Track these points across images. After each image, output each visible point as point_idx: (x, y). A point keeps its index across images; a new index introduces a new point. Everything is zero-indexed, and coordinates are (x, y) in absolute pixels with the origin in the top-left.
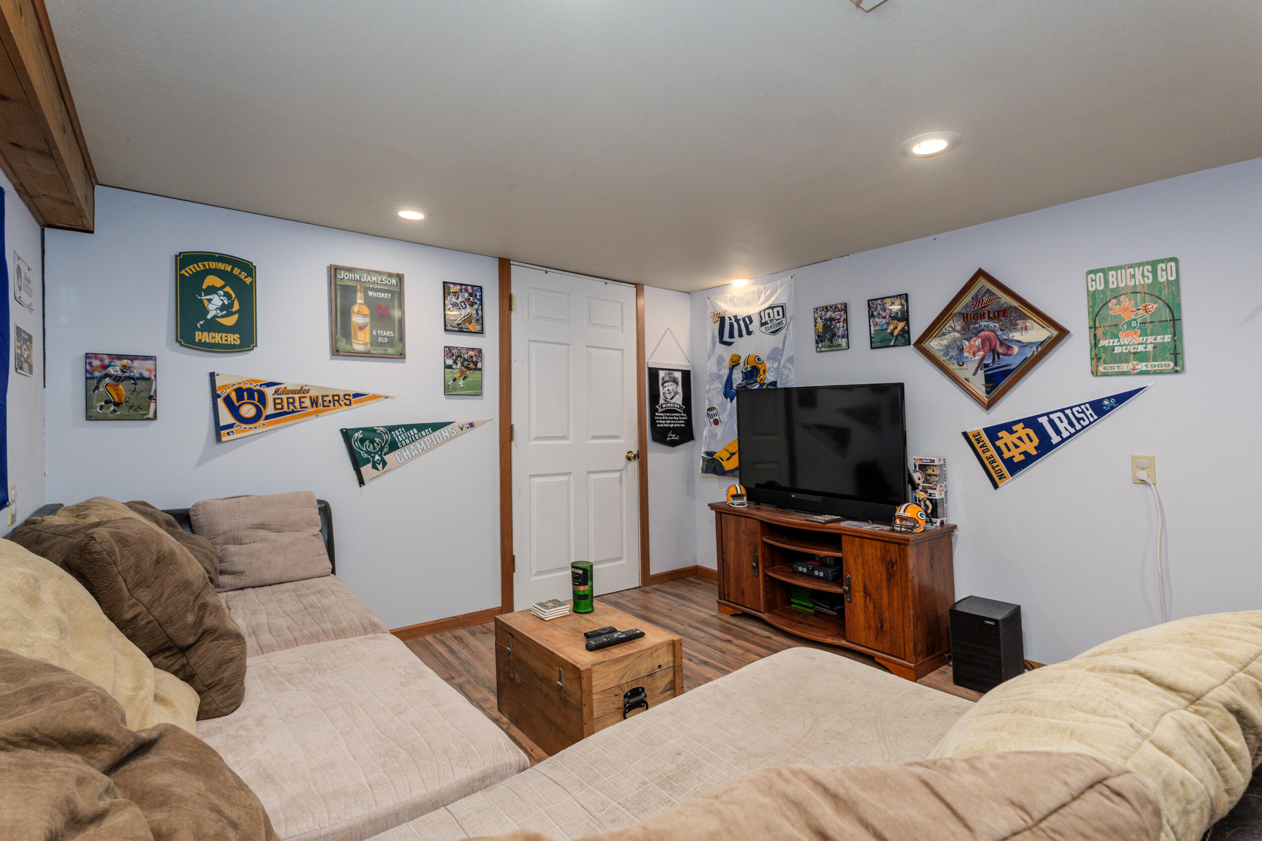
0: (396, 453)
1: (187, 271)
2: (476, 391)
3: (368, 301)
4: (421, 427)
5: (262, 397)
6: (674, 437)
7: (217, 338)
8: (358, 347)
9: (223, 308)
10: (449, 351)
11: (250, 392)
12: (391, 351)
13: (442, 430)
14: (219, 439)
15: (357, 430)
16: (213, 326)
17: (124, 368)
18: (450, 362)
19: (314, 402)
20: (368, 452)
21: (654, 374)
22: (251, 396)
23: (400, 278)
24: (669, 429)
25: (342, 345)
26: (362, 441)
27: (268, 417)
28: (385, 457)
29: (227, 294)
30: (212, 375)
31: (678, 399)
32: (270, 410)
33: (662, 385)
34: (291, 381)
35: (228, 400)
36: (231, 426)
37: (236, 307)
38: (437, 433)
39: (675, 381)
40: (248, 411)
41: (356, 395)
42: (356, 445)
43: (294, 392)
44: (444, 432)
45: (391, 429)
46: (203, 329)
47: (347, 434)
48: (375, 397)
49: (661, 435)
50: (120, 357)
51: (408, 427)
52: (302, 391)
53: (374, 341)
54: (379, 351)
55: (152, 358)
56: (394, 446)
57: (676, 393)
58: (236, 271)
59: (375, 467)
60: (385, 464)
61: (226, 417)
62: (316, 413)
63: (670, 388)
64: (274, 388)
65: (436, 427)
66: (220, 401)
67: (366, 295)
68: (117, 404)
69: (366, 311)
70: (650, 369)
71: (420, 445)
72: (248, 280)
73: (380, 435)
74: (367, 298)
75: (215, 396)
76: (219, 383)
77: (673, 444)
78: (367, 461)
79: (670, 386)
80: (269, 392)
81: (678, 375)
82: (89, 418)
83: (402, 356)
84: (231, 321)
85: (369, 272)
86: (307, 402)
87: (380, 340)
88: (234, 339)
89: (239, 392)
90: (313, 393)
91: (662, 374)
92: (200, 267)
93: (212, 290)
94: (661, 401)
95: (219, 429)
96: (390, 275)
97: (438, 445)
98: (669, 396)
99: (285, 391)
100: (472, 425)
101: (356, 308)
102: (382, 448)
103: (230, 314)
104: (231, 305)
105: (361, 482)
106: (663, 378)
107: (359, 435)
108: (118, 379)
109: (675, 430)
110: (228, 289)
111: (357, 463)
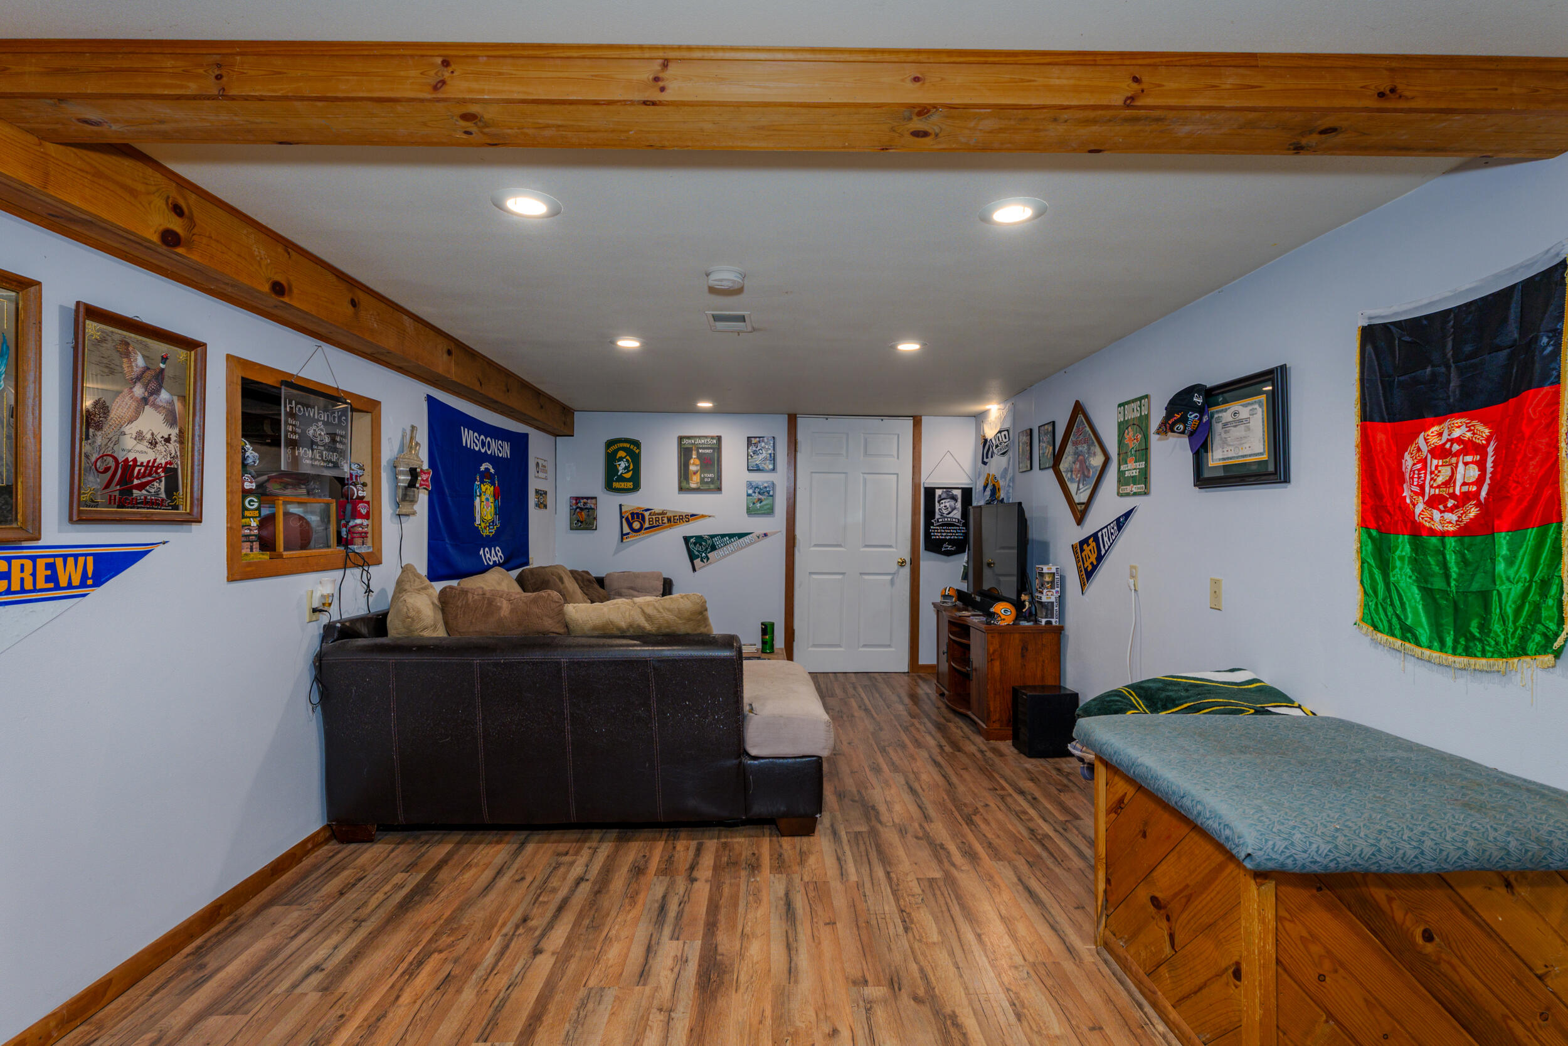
0: (715, 553)
1: (610, 450)
2: (770, 511)
3: (699, 456)
4: (731, 536)
5: (643, 516)
6: (950, 548)
7: (623, 485)
8: (693, 486)
9: (626, 468)
10: (750, 485)
11: (638, 514)
12: (712, 486)
13: (745, 538)
14: (622, 541)
15: (692, 537)
16: (621, 479)
17: (585, 504)
18: (750, 492)
19: (669, 520)
20: (698, 551)
21: (930, 492)
22: (638, 518)
23: (719, 438)
24: (944, 541)
25: (684, 484)
26: (695, 544)
27: (646, 529)
28: (709, 555)
29: (627, 461)
30: (621, 506)
31: (957, 514)
32: (647, 525)
33: (939, 502)
34: (658, 508)
35: (627, 519)
36: (628, 534)
37: (631, 467)
38: (741, 540)
39: (954, 498)
40: (636, 525)
41: (692, 515)
42: (691, 546)
43: (659, 514)
44: (746, 539)
45: (712, 537)
46: (617, 481)
47: (686, 539)
48: (703, 516)
49: (934, 546)
50: (583, 498)
51: (723, 536)
52: (663, 513)
53: (702, 480)
54: (706, 487)
55: (595, 498)
56: (713, 548)
57: (954, 509)
58: (632, 447)
59: (702, 561)
60: (708, 559)
61: (626, 529)
62: (670, 527)
63: (948, 504)
64: (649, 512)
65: (741, 536)
66: (624, 520)
67: (698, 452)
68: (582, 522)
69: (698, 462)
70: (926, 489)
71: (730, 547)
72: (637, 451)
73: (705, 541)
74: (699, 454)
75: (622, 517)
76: (623, 510)
77: (948, 554)
78: (697, 557)
79: (948, 503)
80: (647, 514)
81: (958, 493)
82: (571, 529)
83: (719, 489)
84: (628, 475)
85: (699, 437)
86: (666, 520)
87: (706, 480)
88: (630, 485)
89: (632, 514)
90: (669, 515)
91: (938, 492)
92: (615, 447)
93: (621, 459)
94: (937, 516)
95: (623, 535)
96: (712, 438)
97: (742, 548)
98: (945, 512)
99: (655, 514)
100: (766, 535)
101: (692, 461)
102: (706, 549)
103: (628, 471)
104: (629, 466)
105: (694, 570)
106: (940, 496)
107: (692, 540)
108: (582, 509)
109: (951, 542)
110: (628, 457)
111: (692, 557)
